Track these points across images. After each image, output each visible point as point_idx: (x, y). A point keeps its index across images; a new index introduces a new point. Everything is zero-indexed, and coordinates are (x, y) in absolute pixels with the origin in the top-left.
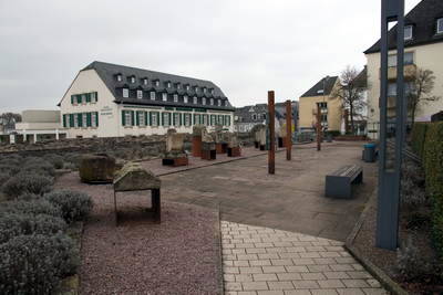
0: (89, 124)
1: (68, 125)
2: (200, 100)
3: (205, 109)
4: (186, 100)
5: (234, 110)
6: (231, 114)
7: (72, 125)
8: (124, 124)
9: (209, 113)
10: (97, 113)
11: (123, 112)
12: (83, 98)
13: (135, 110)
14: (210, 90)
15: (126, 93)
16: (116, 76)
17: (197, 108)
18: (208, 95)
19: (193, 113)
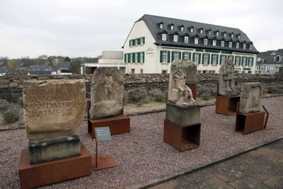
0: (139, 61)
1: (127, 61)
2: (227, 43)
3: (231, 51)
4: (214, 44)
5: (257, 53)
6: (255, 56)
7: (129, 62)
8: (161, 61)
9: (234, 54)
10: (144, 53)
11: (161, 52)
12: (136, 42)
13: (171, 50)
14: (237, 36)
15: (164, 37)
16: (159, 25)
17: (224, 51)
18: (234, 40)
19: (220, 54)
